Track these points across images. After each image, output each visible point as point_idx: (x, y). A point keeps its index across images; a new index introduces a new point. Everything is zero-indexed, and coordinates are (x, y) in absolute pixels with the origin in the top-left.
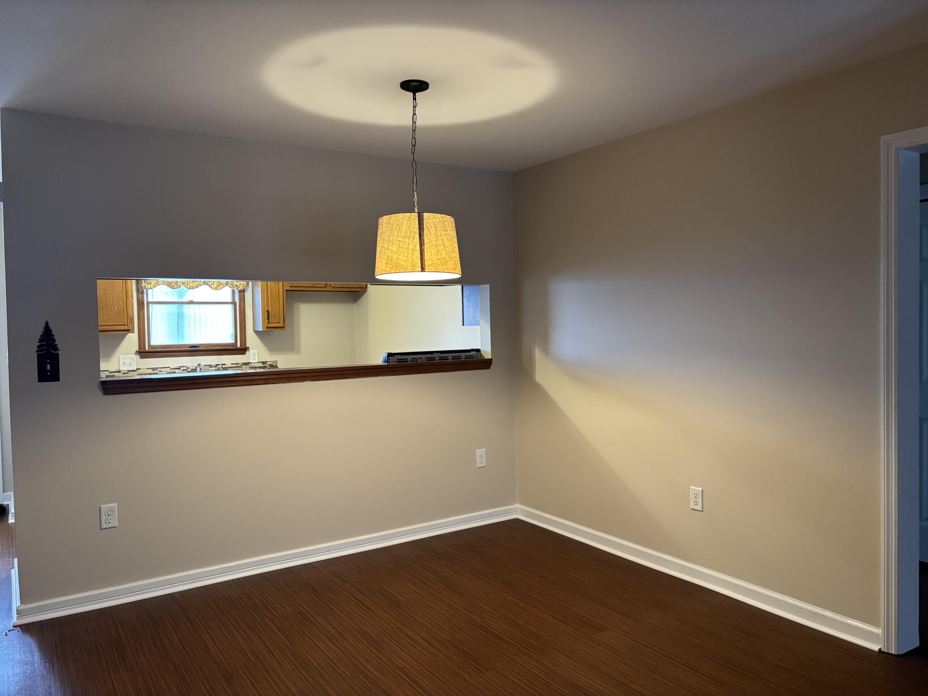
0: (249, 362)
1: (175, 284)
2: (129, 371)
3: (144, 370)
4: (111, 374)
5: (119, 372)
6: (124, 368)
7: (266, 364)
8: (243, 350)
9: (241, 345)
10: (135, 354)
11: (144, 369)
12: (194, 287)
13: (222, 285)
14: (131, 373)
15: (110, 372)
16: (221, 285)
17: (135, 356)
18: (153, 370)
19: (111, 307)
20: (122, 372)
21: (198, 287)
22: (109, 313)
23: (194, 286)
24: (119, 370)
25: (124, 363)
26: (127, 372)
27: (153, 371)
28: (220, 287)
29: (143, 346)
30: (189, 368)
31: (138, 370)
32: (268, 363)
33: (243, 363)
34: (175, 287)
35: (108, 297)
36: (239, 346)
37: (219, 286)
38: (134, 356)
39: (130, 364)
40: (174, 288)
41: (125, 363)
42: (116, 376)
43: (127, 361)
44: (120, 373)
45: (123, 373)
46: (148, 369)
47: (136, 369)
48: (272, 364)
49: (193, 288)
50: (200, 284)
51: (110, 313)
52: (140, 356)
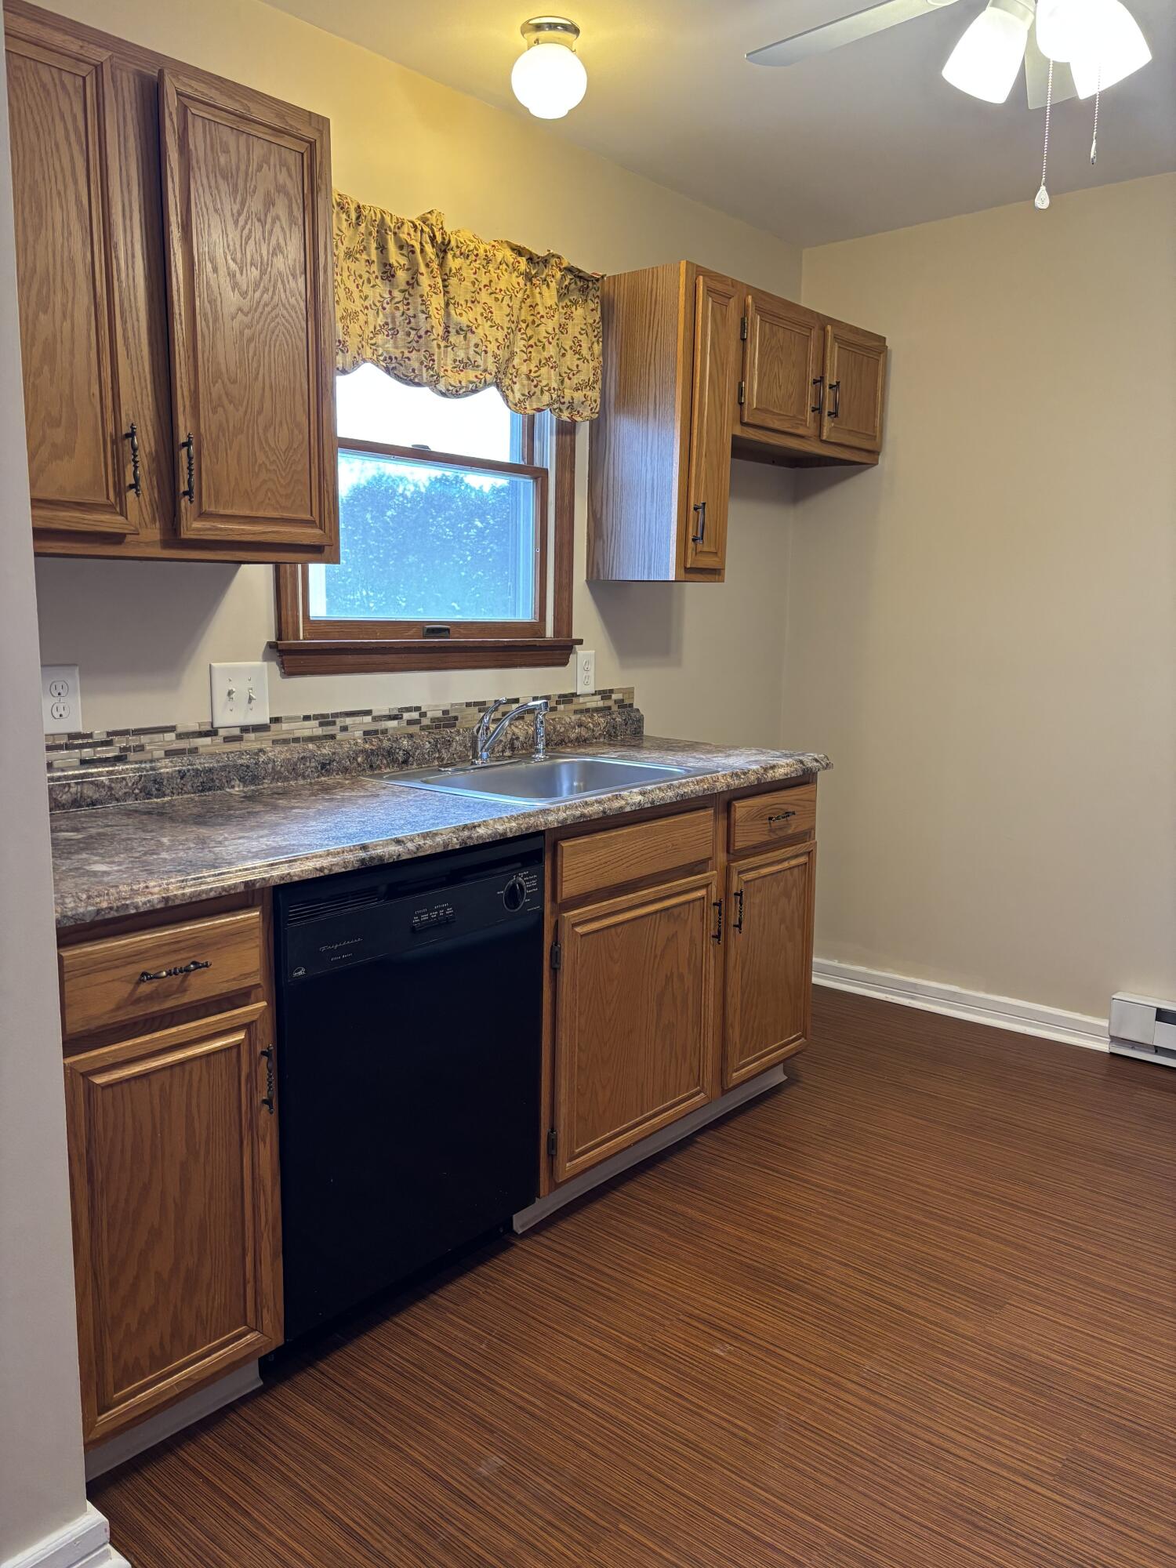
0: (573, 691)
1: (422, 363)
2: (245, 729)
3: (293, 725)
4: (184, 744)
5: (212, 732)
6: (229, 718)
7: (610, 698)
8: (558, 652)
9: (556, 632)
10: (266, 658)
11: (291, 719)
12: (464, 390)
13: (547, 394)
14: (252, 736)
15: (180, 736)
16: (542, 392)
17: (265, 663)
18: (321, 724)
19: (266, 429)
20: (222, 732)
21: (475, 391)
22: (259, 461)
23: (464, 384)
24: (212, 724)
25: (230, 693)
26: (237, 732)
27: (320, 729)
28: (539, 400)
29: (293, 623)
30: (423, 715)
31: (274, 727)
32: (614, 696)
33: (560, 696)
34: (421, 375)
35: (256, 378)
36: (549, 632)
37: (531, 397)
38: (259, 663)
39: (251, 699)
40: (416, 380)
41: (233, 696)
42: (201, 750)
43: (241, 688)
44: (219, 740)
45: (227, 739)
46: (307, 718)
47: (268, 721)
48: (623, 700)
49: (461, 392)
50: (485, 381)
51: (261, 458)
52: (282, 665)
